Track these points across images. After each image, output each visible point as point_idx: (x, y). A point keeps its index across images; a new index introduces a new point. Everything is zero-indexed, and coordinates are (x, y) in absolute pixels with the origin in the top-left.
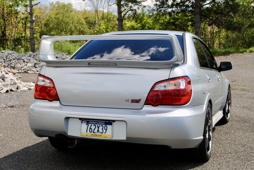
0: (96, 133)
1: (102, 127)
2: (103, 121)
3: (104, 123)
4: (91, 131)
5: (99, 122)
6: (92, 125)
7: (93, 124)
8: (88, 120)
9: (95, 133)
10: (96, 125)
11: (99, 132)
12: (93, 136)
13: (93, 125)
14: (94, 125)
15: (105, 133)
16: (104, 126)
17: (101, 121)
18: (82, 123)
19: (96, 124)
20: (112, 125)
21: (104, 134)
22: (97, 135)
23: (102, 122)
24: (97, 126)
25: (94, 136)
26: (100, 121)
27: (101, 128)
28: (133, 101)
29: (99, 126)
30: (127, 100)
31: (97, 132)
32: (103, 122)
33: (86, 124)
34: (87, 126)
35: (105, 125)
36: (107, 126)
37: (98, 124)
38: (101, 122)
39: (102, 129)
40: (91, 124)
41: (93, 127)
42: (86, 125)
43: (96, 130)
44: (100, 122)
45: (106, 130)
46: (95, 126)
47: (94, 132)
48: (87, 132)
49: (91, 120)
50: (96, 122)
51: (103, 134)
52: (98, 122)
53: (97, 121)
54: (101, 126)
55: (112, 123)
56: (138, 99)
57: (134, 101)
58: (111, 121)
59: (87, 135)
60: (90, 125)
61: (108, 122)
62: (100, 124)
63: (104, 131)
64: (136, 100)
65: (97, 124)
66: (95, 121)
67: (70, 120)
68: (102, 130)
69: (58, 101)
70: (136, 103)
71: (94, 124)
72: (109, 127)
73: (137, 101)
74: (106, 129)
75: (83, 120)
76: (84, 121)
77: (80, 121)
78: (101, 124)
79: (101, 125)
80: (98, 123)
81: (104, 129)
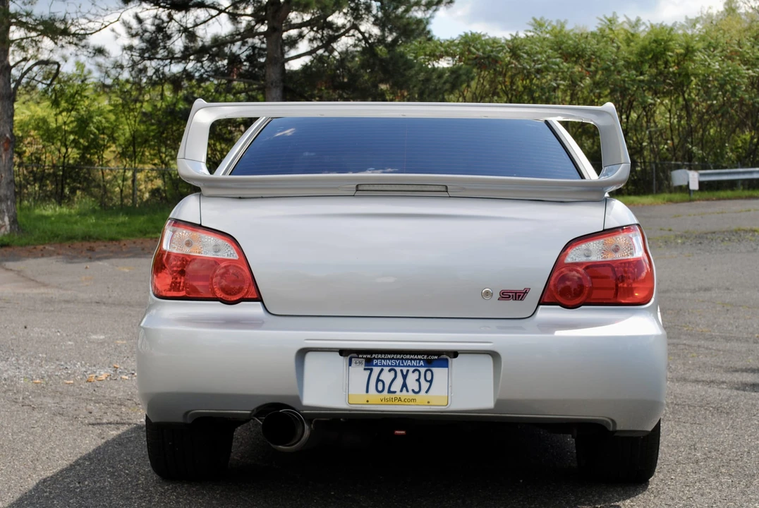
0: (398, 394)
1: (417, 373)
2: (420, 357)
3: (422, 363)
4: (380, 388)
5: (406, 359)
6: (382, 370)
7: (386, 366)
8: (369, 356)
9: (395, 392)
10: (398, 369)
11: (407, 391)
12: (389, 403)
13: (387, 369)
14: (390, 371)
15: (427, 392)
16: (423, 370)
17: (412, 357)
18: (350, 365)
19: (396, 366)
20: (447, 367)
21: (425, 394)
22: (400, 400)
23: (414, 360)
24: (402, 371)
25: (391, 403)
26: (408, 357)
27: (412, 378)
28: (506, 295)
29: (408, 371)
30: (487, 293)
31: (401, 391)
32: (420, 360)
33: (363, 367)
34: (368, 372)
35: (425, 369)
36: (434, 369)
37: (404, 366)
38: (411, 359)
39: (418, 380)
40: (379, 368)
41: (387, 376)
42: (365, 369)
43: (397, 386)
44: (408, 359)
45: (431, 382)
46: (393, 373)
47: (389, 391)
48: (367, 391)
49: (380, 356)
50: (398, 359)
51: (420, 394)
52: (402, 359)
53: (398, 356)
54: (413, 372)
55: (447, 360)
56: (520, 288)
57: (510, 296)
58: (444, 356)
59: (368, 401)
60: (376, 370)
61: (436, 357)
62: (409, 366)
63: (425, 385)
64: (516, 293)
65: (399, 366)
66: (393, 359)
67: (310, 358)
68: (417, 384)
69: (259, 303)
70: (516, 299)
71: (389, 366)
72: (439, 372)
73: (519, 296)
74: (429, 378)
75: (355, 355)
76: (358, 358)
77: (342, 361)
78: (414, 366)
79: (414, 368)
80: (403, 363)
81: (422, 380)
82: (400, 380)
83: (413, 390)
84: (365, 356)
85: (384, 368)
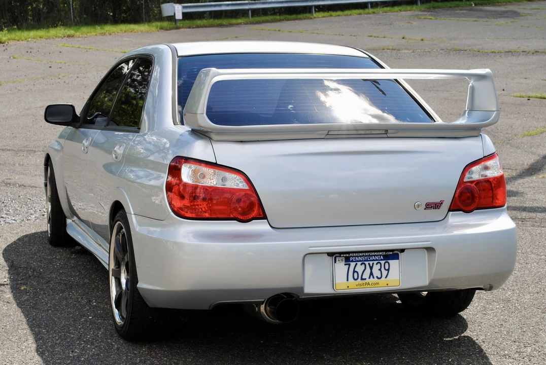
0: (368, 280)
1: (379, 265)
2: (380, 253)
3: (382, 257)
4: (356, 277)
5: (371, 256)
6: (356, 264)
7: (359, 261)
8: (347, 255)
9: (365, 279)
11: (373, 278)
12: (362, 287)
13: (359, 263)
14: (361, 264)
15: (386, 277)
16: (383, 262)
17: (376, 254)
18: (335, 262)
19: (365, 261)
20: (398, 259)
21: (385, 279)
22: (369, 284)
23: (377, 255)
24: (369, 264)
25: (363, 287)
26: (373, 254)
27: (376, 268)
28: (429, 206)
29: (373, 264)
30: (418, 206)
31: (369, 278)
32: (380, 255)
33: (344, 263)
34: (347, 266)
35: (384, 261)
36: (389, 261)
37: (370, 261)
38: (375, 256)
39: (380, 270)
40: (354, 263)
41: (360, 268)
42: (345, 264)
43: (367, 274)
44: (373, 256)
45: (388, 270)
46: (363, 265)
47: (362, 279)
48: (348, 280)
49: (354, 255)
50: (366, 256)
51: (382, 279)
52: (369, 256)
53: (367, 254)
54: (377, 264)
55: (398, 254)
56: (438, 201)
57: (432, 207)
58: (396, 252)
59: (348, 287)
60: (353, 264)
61: (391, 253)
62: (374, 260)
63: (385, 273)
65: (367, 261)
66: (363, 256)
68: (380, 272)
70: (435, 208)
71: (360, 261)
72: (393, 263)
73: (438, 206)
74: (387, 268)
75: (338, 255)
76: (340, 256)
77: (329, 260)
78: (377, 260)
79: (377, 262)
80: (369, 258)
81: (383, 269)
82: (368, 270)
83: (377, 277)
84: (345, 255)
85: (358, 263)
